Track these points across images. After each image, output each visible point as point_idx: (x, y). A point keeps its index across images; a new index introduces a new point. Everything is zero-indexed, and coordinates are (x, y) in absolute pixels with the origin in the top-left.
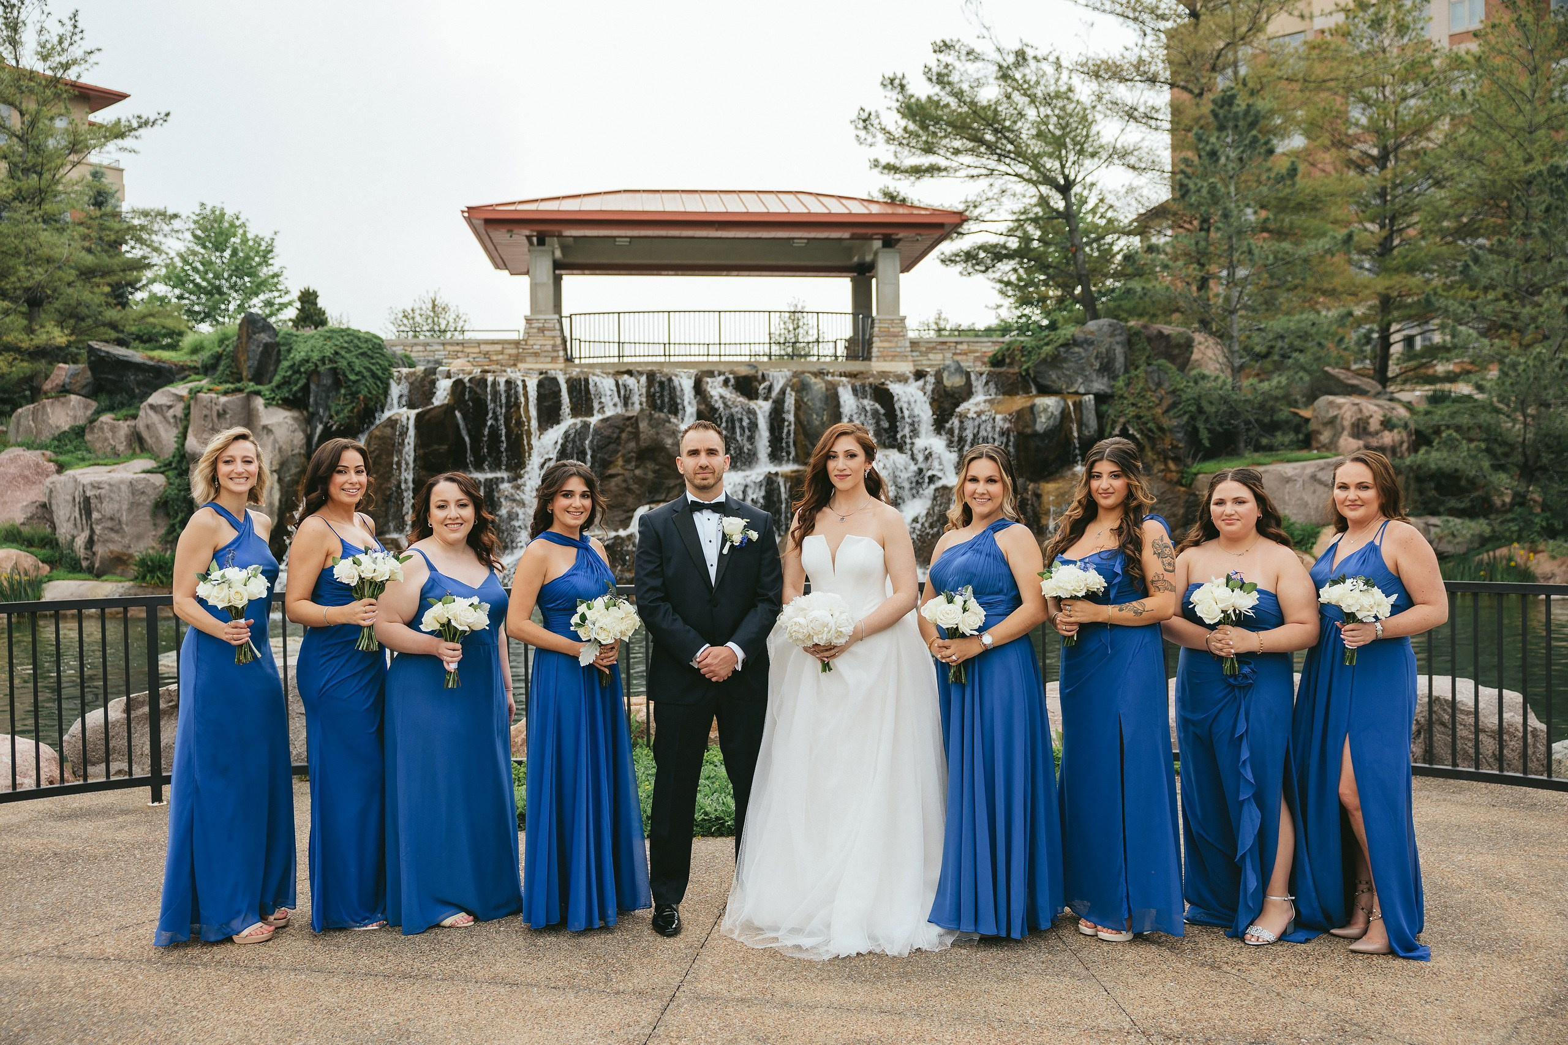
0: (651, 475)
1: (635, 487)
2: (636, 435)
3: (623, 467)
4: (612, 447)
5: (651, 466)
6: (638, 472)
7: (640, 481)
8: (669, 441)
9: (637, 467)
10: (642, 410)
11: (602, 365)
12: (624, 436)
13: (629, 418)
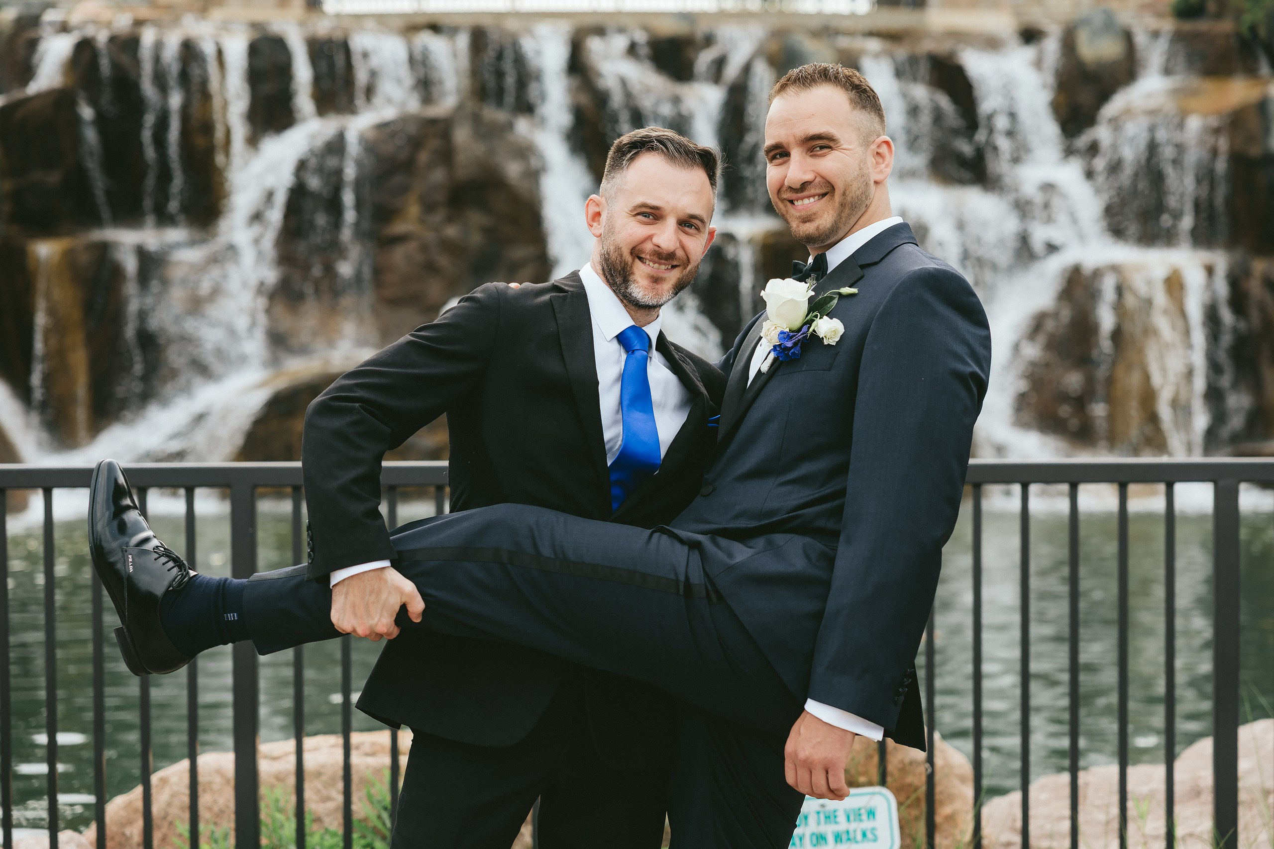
0: (476, 239)
1: (443, 261)
2: (446, 155)
3: (422, 221)
4: (398, 179)
5: (477, 218)
6: (452, 231)
7: (449, 247)
8: (513, 170)
9: (450, 219)
10: (460, 107)
11: (382, 20)
12: (423, 157)
13: (432, 122)
